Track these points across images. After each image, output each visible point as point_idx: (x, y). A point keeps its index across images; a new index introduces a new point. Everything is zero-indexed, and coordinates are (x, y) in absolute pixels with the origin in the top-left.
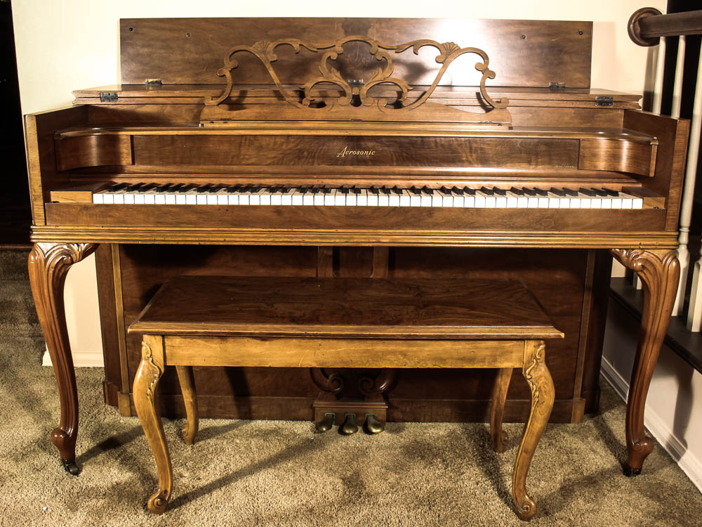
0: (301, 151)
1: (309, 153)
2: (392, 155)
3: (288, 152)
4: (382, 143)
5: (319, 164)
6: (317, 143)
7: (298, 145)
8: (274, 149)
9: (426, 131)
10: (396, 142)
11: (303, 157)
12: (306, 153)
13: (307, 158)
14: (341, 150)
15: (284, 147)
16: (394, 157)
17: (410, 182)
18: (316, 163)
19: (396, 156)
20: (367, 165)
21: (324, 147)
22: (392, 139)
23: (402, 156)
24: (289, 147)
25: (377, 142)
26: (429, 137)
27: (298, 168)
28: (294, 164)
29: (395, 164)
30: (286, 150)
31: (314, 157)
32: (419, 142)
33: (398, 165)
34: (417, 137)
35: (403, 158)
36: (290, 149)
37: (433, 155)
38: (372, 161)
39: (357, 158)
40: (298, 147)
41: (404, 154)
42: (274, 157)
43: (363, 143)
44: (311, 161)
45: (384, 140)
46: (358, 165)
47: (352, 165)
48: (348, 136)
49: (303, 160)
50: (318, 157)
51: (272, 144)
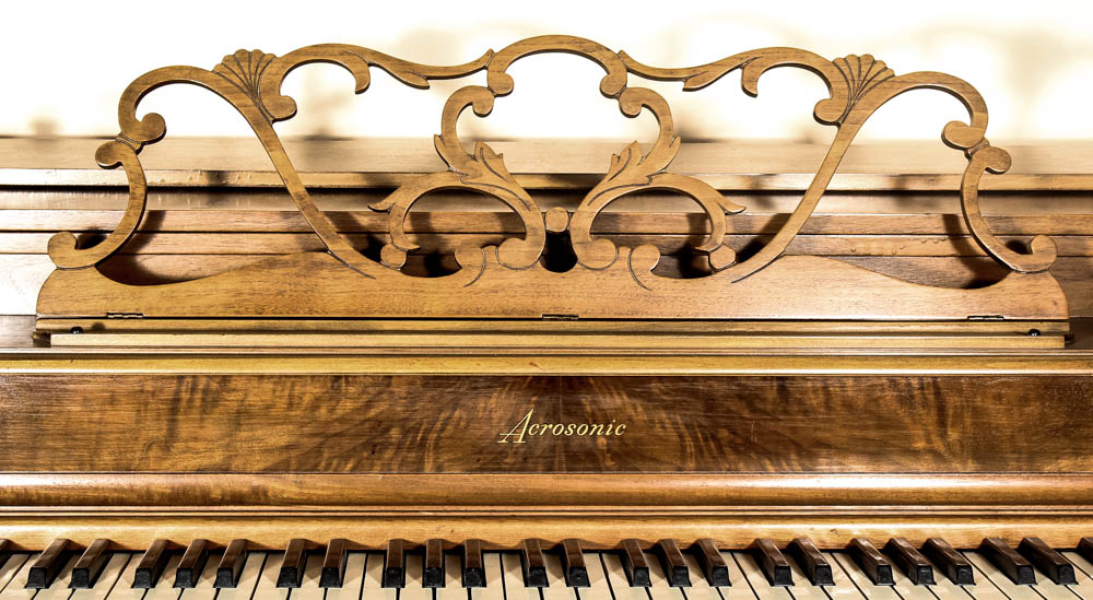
0: (381, 426)
1: (405, 432)
2: (681, 436)
3: (337, 428)
4: (647, 396)
5: (439, 469)
6: (433, 399)
7: (368, 405)
8: (286, 421)
9: (794, 358)
10: (694, 393)
11: (385, 446)
12: (395, 433)
13: (399, 447)
14: (513, 423)
15: (323, 412)
16: (689, 441)
17: (746, 526)
18: (428, 467)
19: (695, 439)
20: (598, 469)
21: (457, 413)
22: (683, 385)
23: (714, 438)
24: (339, 412)
25: (631, 395)
26: (804, 378)
27: (372, 481)
28: (353, 471)
29: (692, 465)
30: (328, 423)
31: (422, 445)
32: (772, 395)
33: (703, 468)
34: (764, 378)
35: (720, 448)
36: (341, 420)
37: (820, 434)
38: (615, 456)
39: (567, 446)
40: (372, 413)
41: (724, 433)
42: (288, 447)
43: (585, 399)
44: (412, 456)
45: (654, 387)
46: (570, 470)
47: (549, 469)
48: (538, 379)
49: (388, 454)
50: (437, 447)
51: (282, 403)
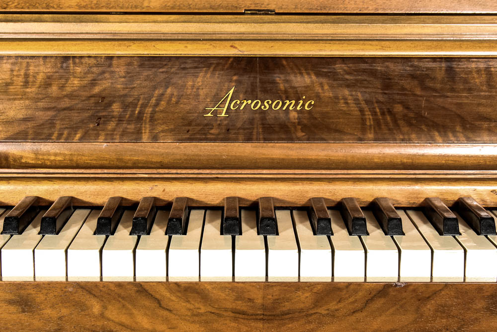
0: (104, 101)
1: (125, 107)
2: (362, 111)
3: (66, 103)
4: (332, 76)
5: (155, 138)
6: (147, 78)
7: (93, 83)
8: (24, 96)
9: (460, 43)
10: (373, 73)
11: (108, 118)
12: (116, 108)
13: (120, 120)
14: (217, 99)
15: (54, 90)
16: (368, 115)
17: (417, 187)
18: (145, 137)
19: (374, 113)
20: (291, 140)
21: (169, 91)
22: (363, 66)
23: (390, 112)
24: (68, 89)
25: (318, 74)
26: (469, 59)
28: (81, 140)
29: (371, 136)
30: (58, 99)
31: (140, 118)
32: (440, 75)
33: (381, 138)
34: (434, 59)
35: (395, 121)
36: (70, 96)
37: (482, 109)
38: (305, 128)
39: (263, 119)
40: (97, 90)
41: (398, 108)
42: (25, 120)
43: (279, 78)
44: (131, 127)
45: (339, 67)
46: (266, 140)
47: (249, 139)
48: (238, 59)
49: (111, 125)
50: (152, 119)
51: (20, 81)
